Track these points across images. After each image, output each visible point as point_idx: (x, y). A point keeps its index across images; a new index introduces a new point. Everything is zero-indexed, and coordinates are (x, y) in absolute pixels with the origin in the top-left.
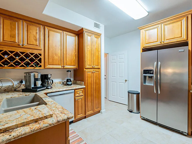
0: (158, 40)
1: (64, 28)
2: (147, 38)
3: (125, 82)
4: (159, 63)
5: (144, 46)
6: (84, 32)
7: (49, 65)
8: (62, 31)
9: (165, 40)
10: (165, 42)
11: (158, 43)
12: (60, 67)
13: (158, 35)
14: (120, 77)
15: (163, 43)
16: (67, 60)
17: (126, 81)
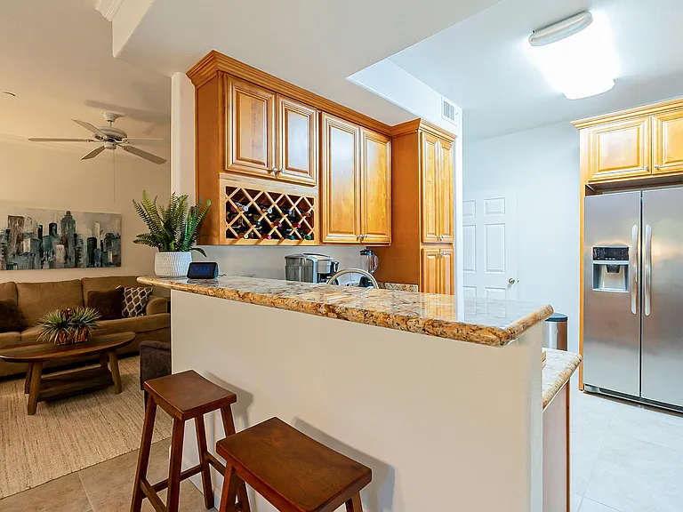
0: (641, 164)
1: (363, 117)
2: (604, 154)
3: (509, 286)
4: (647, 228)
5: (594, 177)
6: (420, 131)
7: (331, 232)
8: (356, 128)
9: (664, 162)
10: (663, 170)
11: (640, 172)
12: (352, 238)
13: (638, 148)
14: (488, 271)
15: (654, 171)
16: (370, 216)
17: (512, 282)
